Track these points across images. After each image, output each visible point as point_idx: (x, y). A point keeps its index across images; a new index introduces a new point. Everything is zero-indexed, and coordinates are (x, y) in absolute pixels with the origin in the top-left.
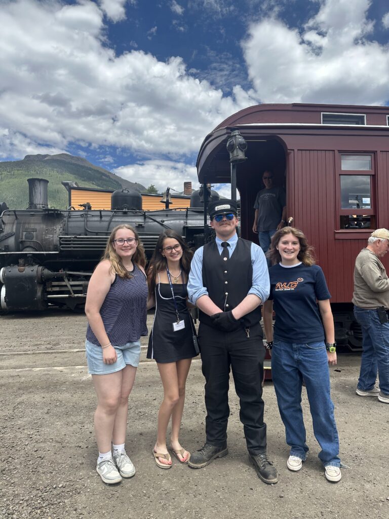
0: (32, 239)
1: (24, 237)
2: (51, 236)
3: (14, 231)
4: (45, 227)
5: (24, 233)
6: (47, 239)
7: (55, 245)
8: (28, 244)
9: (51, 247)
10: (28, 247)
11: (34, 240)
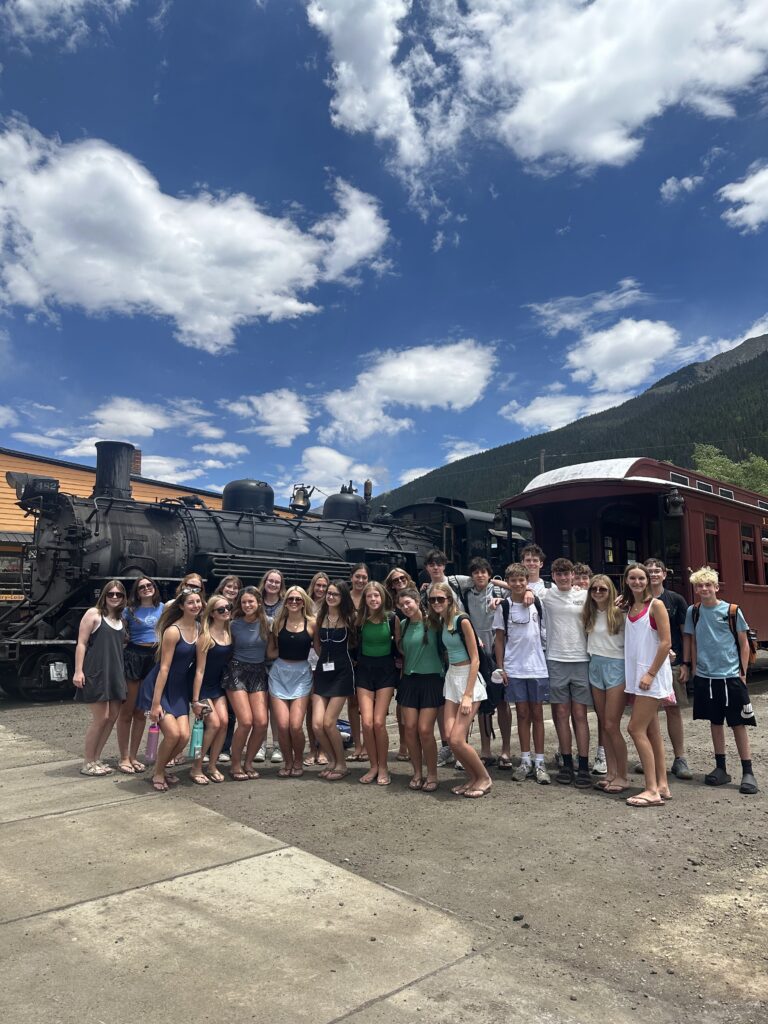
0: (141, 552)
1: (127, 550)
2: (172, 550)
3: (110, 536)
4: (159, 534)
5: (128, 543)
6: (164, 556)
7: (174, 568)
8: (133, 562)
9: (170, 569)
10: (132, 568)
11: (144, 555)
